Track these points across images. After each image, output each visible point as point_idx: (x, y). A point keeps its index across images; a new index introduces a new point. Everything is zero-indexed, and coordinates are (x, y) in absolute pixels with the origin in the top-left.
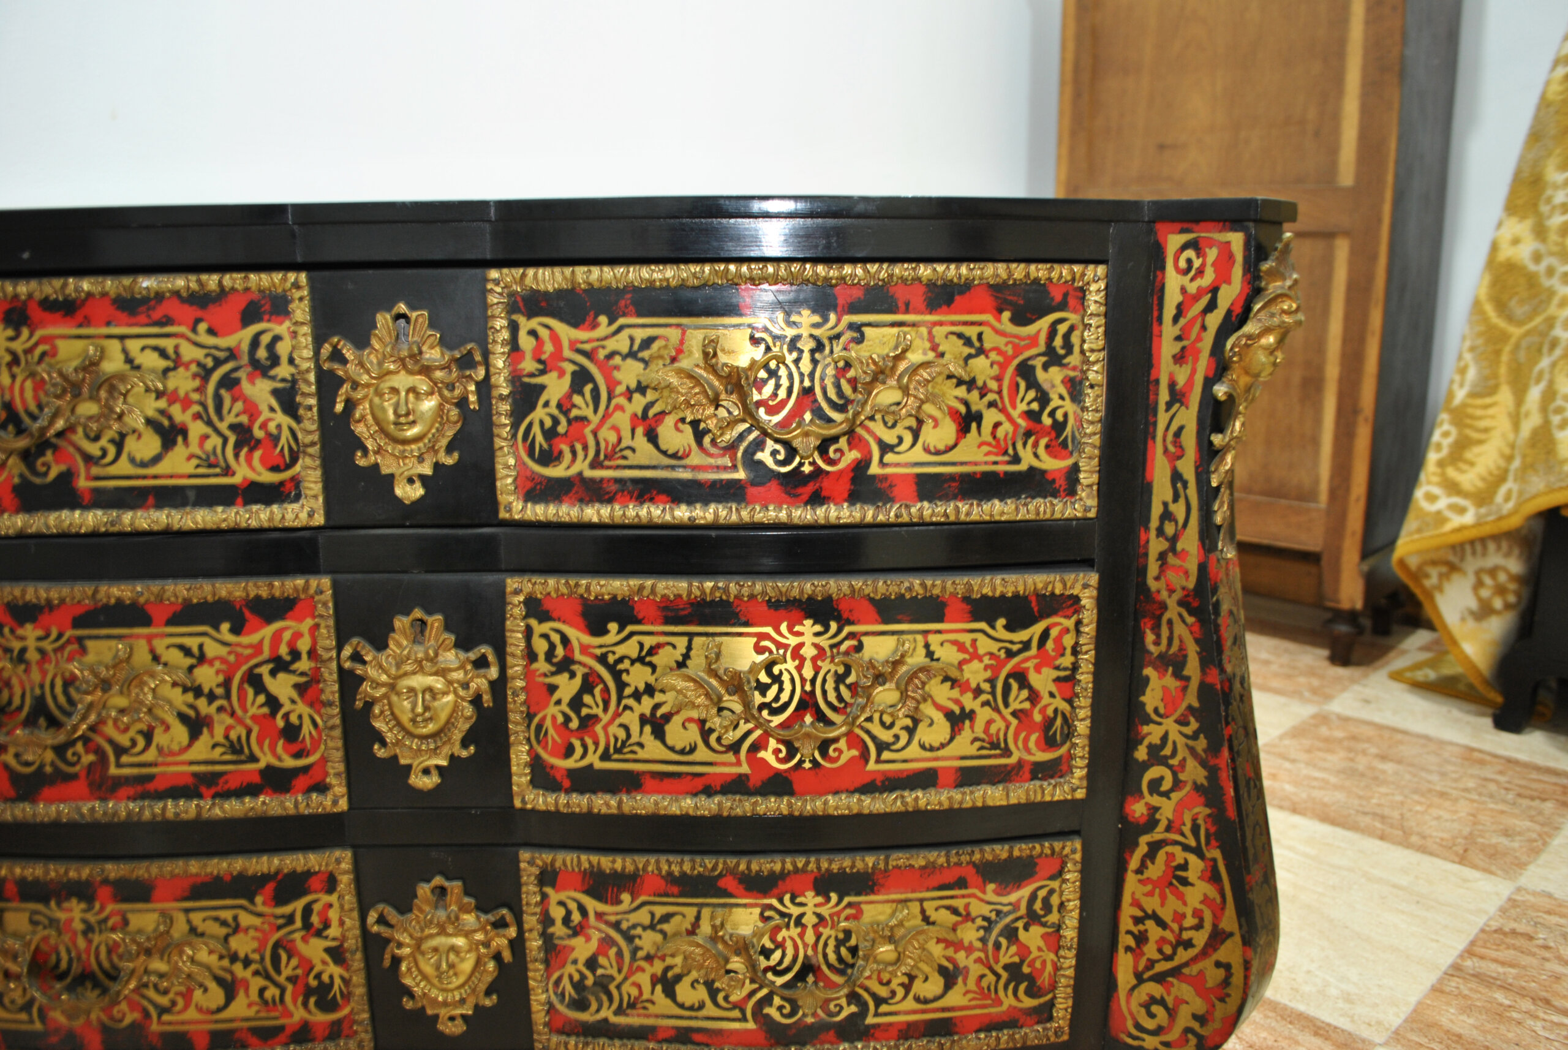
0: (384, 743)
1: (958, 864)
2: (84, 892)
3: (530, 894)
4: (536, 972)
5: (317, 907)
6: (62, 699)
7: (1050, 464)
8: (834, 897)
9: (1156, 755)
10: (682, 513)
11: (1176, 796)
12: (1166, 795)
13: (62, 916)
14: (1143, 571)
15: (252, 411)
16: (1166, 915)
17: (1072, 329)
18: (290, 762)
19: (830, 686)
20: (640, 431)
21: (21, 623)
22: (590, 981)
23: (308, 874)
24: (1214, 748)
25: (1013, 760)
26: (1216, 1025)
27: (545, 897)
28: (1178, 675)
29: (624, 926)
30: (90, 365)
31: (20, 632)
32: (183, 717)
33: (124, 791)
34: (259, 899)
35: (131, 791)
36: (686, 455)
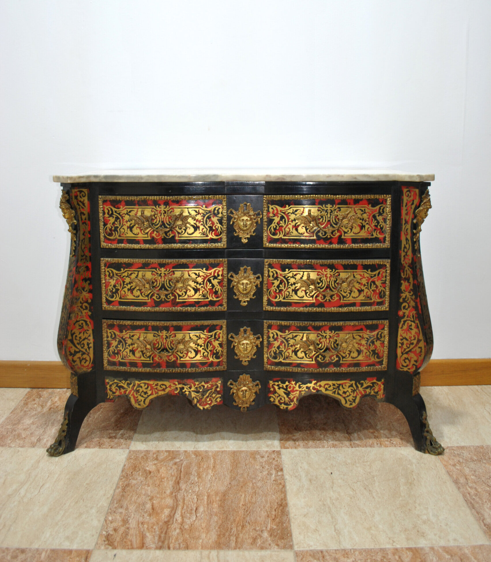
0: (236, 295)
1: (361, 325)
2: (167, 328)
3: (265, 331)
4: (265, 349)
5: (218, 333)
6: (168, 285)
7: (380, 236)
8: (333, 331)
9: (404, 301)
10: (302, 246)
11: (409, 309)
12: (407, 309)
13: (161, 334)
14: (400, 259)
15: (213, 223)
16: (408, 337)
17: (384, 208)
18: (215, 299)
19: (333, 283)
20: (294, 229)
21: (161, 268)
22: (278, 352)
23: (217, 325)
24: (416, 298)
25: (372, 301)
26: (419, 362)
27: (269, 331)
28: (408, 282)
29: (286, 338)
30: (181, 214)
31: (161, 270)
32: (194, 289)
33: (179, 305)
34: (205, 331)
35: (181, 305)
36: (304, 233)
